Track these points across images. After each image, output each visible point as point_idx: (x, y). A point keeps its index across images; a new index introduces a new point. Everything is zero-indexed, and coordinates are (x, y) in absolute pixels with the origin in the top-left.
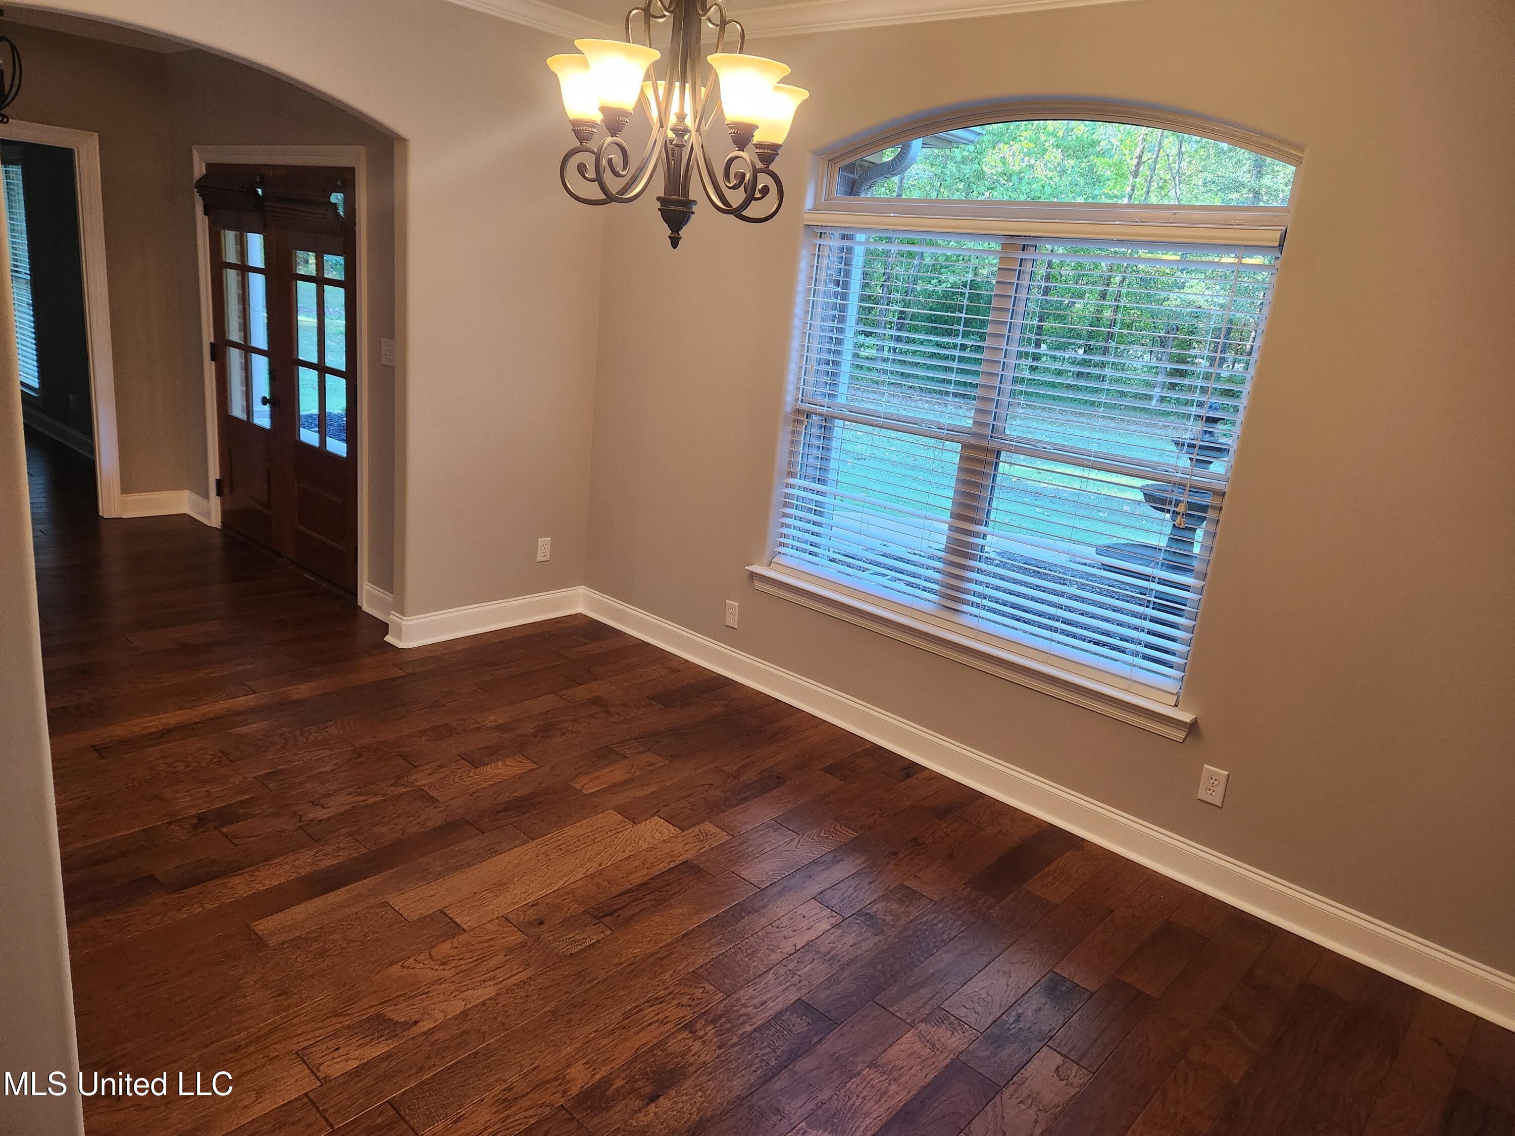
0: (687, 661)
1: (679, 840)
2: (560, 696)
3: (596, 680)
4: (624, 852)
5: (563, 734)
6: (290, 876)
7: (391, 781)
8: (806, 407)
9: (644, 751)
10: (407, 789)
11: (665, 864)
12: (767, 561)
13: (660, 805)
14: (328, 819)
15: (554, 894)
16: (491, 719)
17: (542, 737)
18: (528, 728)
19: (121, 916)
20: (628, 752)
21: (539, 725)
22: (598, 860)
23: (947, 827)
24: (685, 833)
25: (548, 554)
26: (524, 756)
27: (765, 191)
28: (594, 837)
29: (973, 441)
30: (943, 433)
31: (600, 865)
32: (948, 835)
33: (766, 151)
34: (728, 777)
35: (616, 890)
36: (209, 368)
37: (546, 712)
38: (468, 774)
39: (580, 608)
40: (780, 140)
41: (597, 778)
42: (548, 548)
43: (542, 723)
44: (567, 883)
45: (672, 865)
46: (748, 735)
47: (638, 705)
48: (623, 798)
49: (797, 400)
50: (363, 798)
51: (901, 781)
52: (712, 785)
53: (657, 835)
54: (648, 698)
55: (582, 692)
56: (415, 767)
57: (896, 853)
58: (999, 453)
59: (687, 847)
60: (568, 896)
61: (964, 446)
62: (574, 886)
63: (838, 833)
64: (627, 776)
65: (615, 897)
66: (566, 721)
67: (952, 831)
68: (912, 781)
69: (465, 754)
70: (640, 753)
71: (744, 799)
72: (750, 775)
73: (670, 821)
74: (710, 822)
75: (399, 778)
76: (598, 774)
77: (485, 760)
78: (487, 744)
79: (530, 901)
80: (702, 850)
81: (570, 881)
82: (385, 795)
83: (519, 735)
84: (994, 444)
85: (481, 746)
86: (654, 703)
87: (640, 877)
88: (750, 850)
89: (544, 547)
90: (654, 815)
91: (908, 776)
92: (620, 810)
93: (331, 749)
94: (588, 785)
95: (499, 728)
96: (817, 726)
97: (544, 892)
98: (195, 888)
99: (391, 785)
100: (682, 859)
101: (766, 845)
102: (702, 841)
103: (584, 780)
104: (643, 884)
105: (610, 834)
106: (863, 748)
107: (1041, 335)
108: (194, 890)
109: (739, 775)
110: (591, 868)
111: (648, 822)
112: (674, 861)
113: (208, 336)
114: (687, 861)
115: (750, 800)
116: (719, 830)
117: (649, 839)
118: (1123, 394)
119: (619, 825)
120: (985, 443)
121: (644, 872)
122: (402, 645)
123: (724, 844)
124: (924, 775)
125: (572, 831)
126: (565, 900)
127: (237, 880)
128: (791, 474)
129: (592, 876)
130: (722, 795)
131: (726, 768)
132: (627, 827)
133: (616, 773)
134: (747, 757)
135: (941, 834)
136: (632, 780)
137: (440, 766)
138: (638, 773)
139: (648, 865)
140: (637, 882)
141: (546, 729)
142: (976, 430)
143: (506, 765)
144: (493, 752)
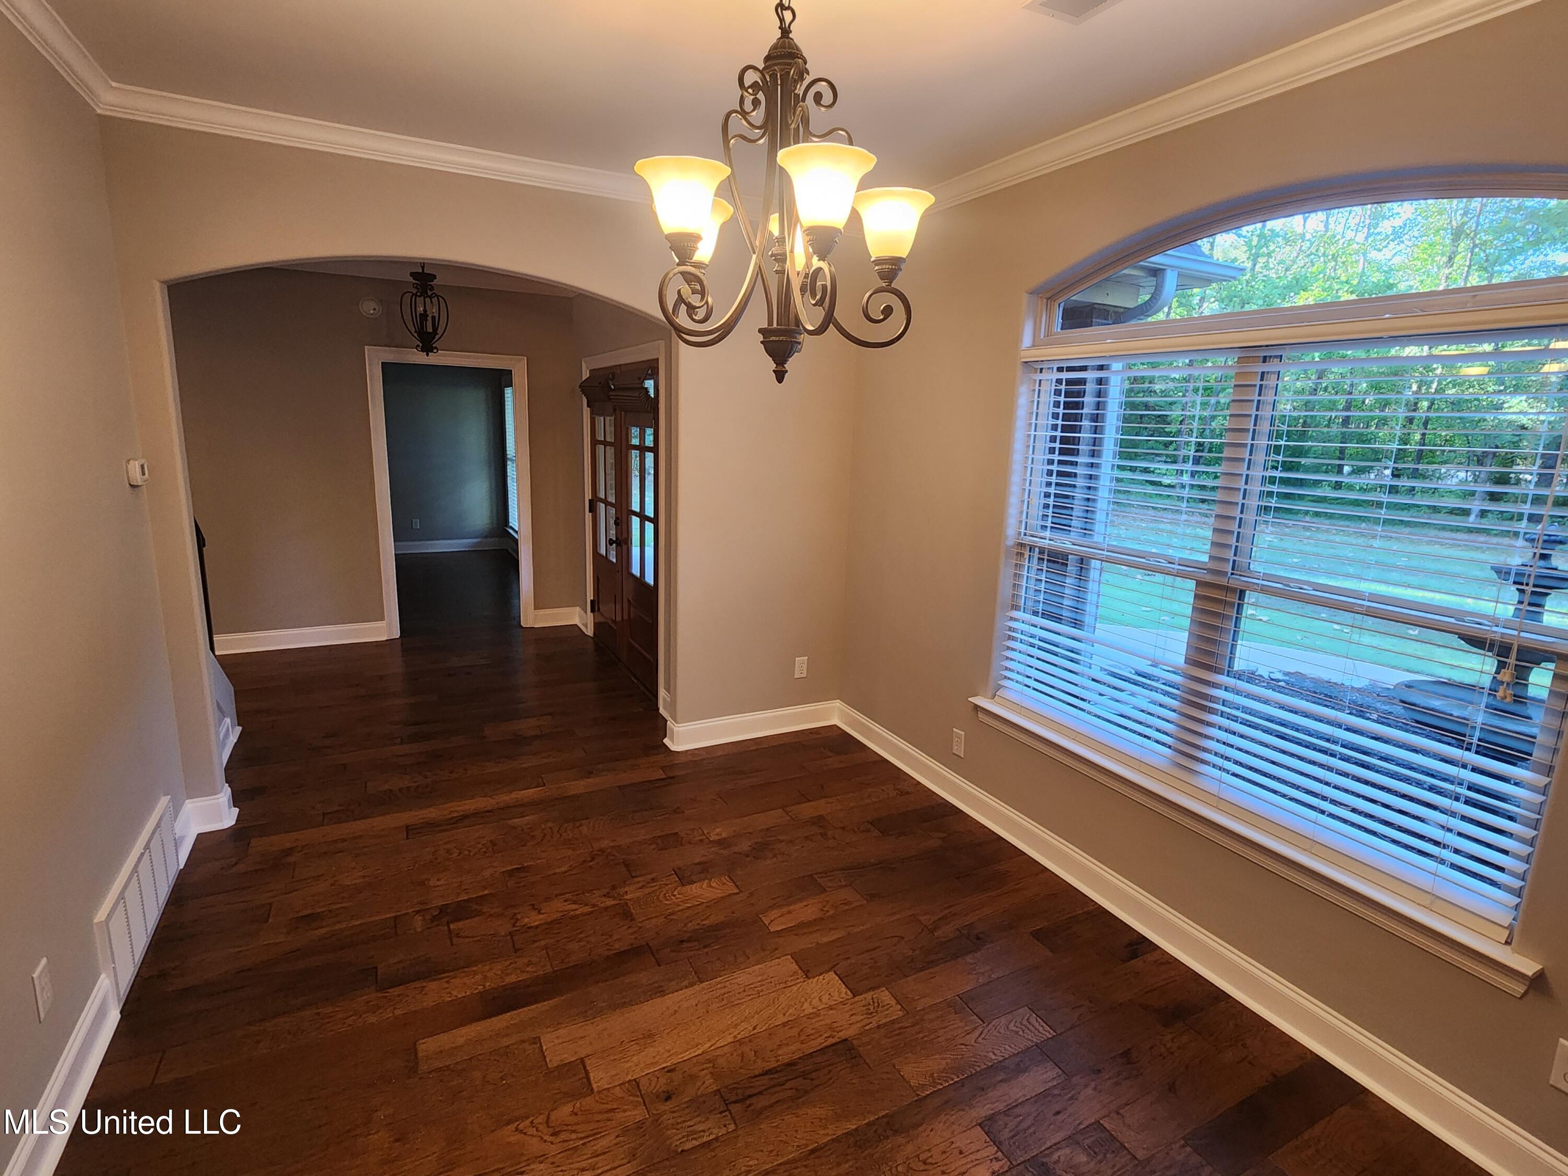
0: (919, 783)
1: (847, 1007)
2: (787, 813)
3: (825, 797)
4: (784, 1015)
5: (775, 856)
6: (476, 989)
7: (606, 891)
8: (1028, 540)
9: (846, 886)
10: (614, 902)
11: (820, 1040)
12: (990, 694)
13: (840, 957)
14: (537, 927)
15: (695, 1060)
16: (717, 832)
17: (754, 857)
18: (745, 846)
19: (330, 1009)
20: (830, 884)
21: (757, 843)
22: (754, 1022)
23: (1172, 1040)
24: (857, 999)
25: (805, 671)
26: (730, 878)
27: (888, 311)
28: (760, 989)
29: (1209, 578)
30: (1173, 569)
31: (754, 1029)
32: (1172, 1053)
33: (884, 267)
34: (923, 930)
35: (761, 1066)
36: (588, 516)
37: (768, 829)
38: (673, 892)
39: (835, 721)
40: (904, 253)
41: (789, 912)
42: (805, 666)
43: (760, 840)
44: (712, 1048)
45: (831, 1041)
46: (958, 878)
47: (856, 829)
48: (803, 943)
49: (1020, 533)
50: (574, 907)
51: (1124, 961)
52: (903, 938)
53: (825, 998)
54: (868, 822)
55: (807, 810)
56: (633, 877)
57: (1099, 1071)
58: (1242, 593)
59: (854, 1019)
60: (708, 1065)
61: (1199, 584)
62: (718, 1052)
63: (1030, 1027)
64: (820, 915)
65: (756, 1076)
66: (781, 841)
67: (1179, 1048)
68: (1137, 963)
69: (679, 868)
70: (841, 887)
71: (932, 962)
72: (947, 931)
73: (844, 980)
74: (887, 989)
75: (614, 887)
76: (791, 908)
77: (694, 878)
78: (703, 859)
79: (669, 1064)
80: (867, 1028)
81: (718, 1045)
82: (594, 906)
83: (735, 853)
84: (1235, 582)
85: (697, 861)
86: (872, 828)
87: (787, 1054)
88: (921, 1035)
89: (801, 666)
90: (830, 970)
91: (1134, 956)
92: (797, 958)
93: (574, 850)
94: (776, 921)
95: (721, 843)
96: (1037, 874)
97: (686, 1056)
98: (396, 989)
99: (604, 895)
100: (843, 1035)
101: (941, 1032)
102: (871, 1013)
103: (774, 914)
104: (791, 1064)
105: (778, 987)
106: (1086, 910)
107: (1343, 459)
108: (396, 991)
109: (936, 928)
110: (744, 1030)
111: (821, 977)
112: (833, 1038)
113: (588, 496)
114: (846, 1040)
115: (937, 965)
116: (893, 1002)
117: (816, 1002)
118: (1435, 509)
119: (791, 976)
120: (1223, 581)
121: (797, 1045)
122: (674, 748)
123: (893, 1022)
124: (1155, 956)
125: (743, 977)
126: (703, 1070)
127: (433, 985)
128: (1016, 607)
129: (740, 1042)
130: (910, 953)
131: (922, 918)
132: (799, 981)
133: (807, 910)
134: (951, 906)
135: (1163, 1050)
136: (822, 919)
137: (653, 880)
138: (831, 912)
139: (803, 1038)
140: (785, 1059)
141: (760, 849)
142: (1211, 566)
143: (711, 886)
144: (704, 870)
